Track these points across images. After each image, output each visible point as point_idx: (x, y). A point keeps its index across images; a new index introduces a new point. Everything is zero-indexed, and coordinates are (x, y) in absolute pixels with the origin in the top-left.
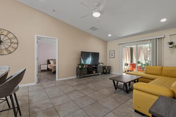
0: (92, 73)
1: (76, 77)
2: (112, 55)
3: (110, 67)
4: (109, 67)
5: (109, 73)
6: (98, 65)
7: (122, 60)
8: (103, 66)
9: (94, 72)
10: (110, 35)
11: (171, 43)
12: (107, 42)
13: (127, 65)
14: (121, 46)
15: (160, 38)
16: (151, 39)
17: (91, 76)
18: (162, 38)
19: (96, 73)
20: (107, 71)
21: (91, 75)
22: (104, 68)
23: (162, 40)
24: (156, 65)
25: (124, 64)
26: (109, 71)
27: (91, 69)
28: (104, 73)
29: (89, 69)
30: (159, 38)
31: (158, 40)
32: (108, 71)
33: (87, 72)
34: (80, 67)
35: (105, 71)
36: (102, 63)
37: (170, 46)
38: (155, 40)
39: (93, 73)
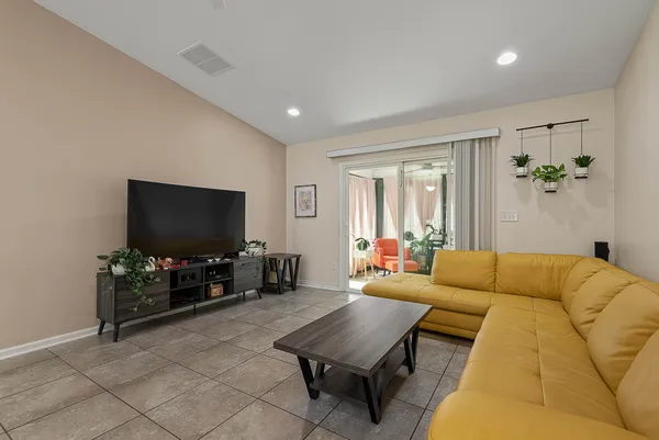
0: (199, 300)
1: (93, 331)
2: (308, 207)
3: (298, 258)
4: (294, 260)
5: (293, 286)
6: (241, 254)
7: (347, 228)
8: (264, 257)
9: (216, 290)
10: (294, 112)
11: (522, 161)
12: (283, 146)
13: (365, 245)
14: (341, 165)
15: (486, 138)
16: (453, 143)
17: (195, 313)
18: (491, 138)
19: (226, 292)
20: (280, 277)
21: (198, 305)
22: (270, 264)
23: (490, 146)
24: (472, 248)
25: (353, 243)
26: (294, 277)
27: (193, 277)
28: (267, 289)
29: (183, 278)
30: (480, 139)
31: (477, 145)
32: (288, 279)
33: (168, 296)
34: (119, 270)
35: (274, 279)
36: (258, 243)
37: (521, 170)
38: (468, 144)
39: (208, 297)
